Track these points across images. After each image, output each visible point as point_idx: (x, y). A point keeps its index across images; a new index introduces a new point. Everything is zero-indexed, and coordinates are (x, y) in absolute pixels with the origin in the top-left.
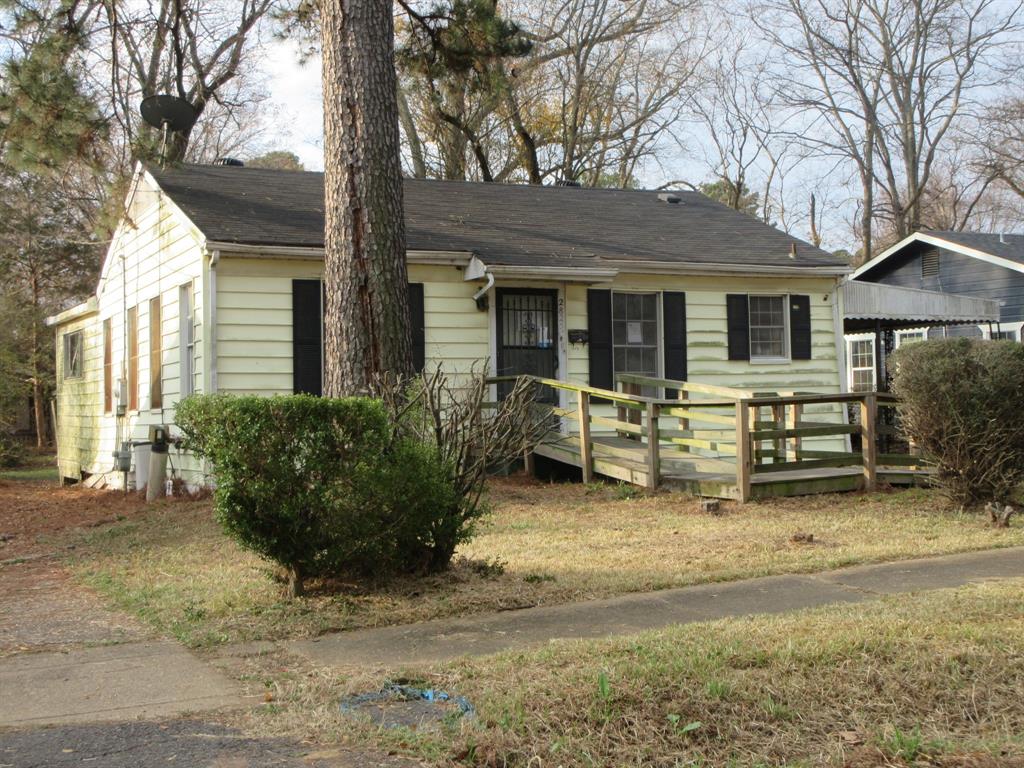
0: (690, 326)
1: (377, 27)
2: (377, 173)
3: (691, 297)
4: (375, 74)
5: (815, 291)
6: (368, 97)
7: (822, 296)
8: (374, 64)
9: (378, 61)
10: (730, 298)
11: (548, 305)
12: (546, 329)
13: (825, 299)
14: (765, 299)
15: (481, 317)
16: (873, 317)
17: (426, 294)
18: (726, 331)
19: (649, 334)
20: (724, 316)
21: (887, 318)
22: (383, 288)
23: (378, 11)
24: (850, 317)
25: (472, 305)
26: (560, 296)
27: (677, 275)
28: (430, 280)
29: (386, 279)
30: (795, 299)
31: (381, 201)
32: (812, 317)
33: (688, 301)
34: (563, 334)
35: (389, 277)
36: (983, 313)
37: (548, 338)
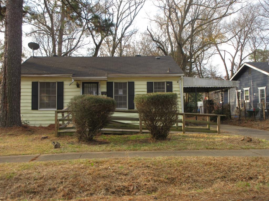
0: (136, 90)
1: (13, 25)
2: (9, 58)
3: (136, 83)
4: (11, 35)
5: (175, 80)
6: (9, 41)
7: (177, 82)
8: (11, 33)
9: (12, 32)
10: (148, 83)
11: (96, 86)
12: (95, 92)
13: (178, 82)
14: (159, 83)
15: (78, 89)
16: (193, 86)
17: (64, 84)
18: (147, 91)
19: (125, 92)
20: (146, 87)
21: (198, 87)
22: (9, 84)
23: (13, 21)
24: (186, 87)
25: (76, 86)
26: (99, 84)
27: (132, 78)
28: (65, 81)
29: (9, 82)
30: (167, 83)
31: (10, 64)
32: (173, 87)
33: (135, 84)
34: (100, 92)
35: (10, 82)
36: (232, 85)
37: (96, 94)
